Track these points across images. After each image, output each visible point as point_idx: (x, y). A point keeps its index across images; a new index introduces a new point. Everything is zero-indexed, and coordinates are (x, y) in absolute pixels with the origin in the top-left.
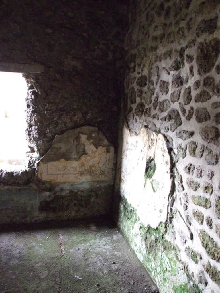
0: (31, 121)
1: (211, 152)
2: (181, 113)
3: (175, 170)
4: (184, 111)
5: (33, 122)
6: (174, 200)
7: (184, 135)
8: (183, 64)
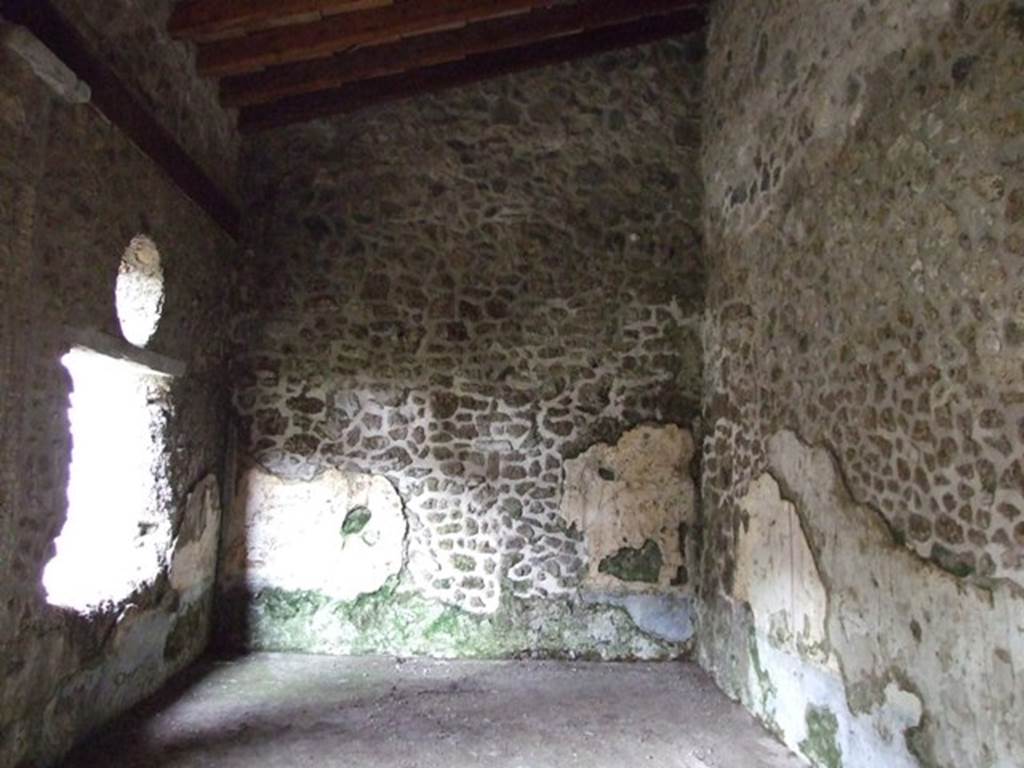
0: (158, 468)
1: (455, 484)
2: (410, 451)
3: (406, 511)
4: (416, 450)
5: (162, 472)
6: (409, 543)
7: (419, 473)
8: (405, 403)
